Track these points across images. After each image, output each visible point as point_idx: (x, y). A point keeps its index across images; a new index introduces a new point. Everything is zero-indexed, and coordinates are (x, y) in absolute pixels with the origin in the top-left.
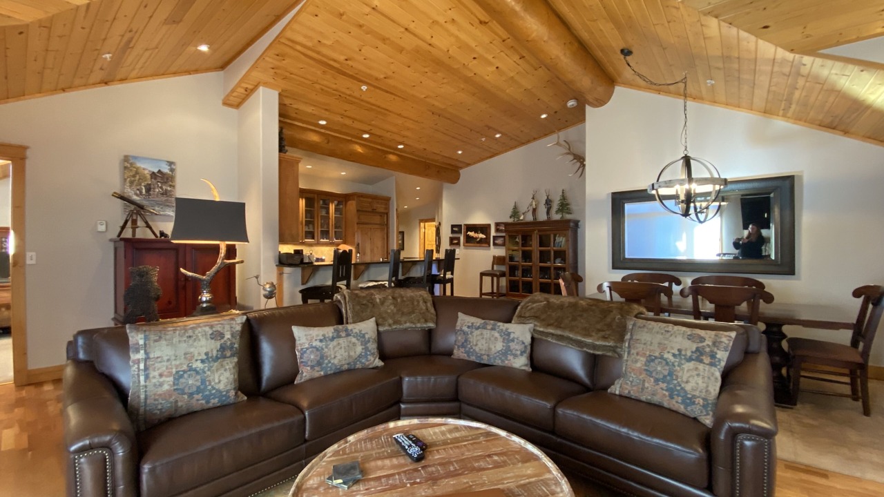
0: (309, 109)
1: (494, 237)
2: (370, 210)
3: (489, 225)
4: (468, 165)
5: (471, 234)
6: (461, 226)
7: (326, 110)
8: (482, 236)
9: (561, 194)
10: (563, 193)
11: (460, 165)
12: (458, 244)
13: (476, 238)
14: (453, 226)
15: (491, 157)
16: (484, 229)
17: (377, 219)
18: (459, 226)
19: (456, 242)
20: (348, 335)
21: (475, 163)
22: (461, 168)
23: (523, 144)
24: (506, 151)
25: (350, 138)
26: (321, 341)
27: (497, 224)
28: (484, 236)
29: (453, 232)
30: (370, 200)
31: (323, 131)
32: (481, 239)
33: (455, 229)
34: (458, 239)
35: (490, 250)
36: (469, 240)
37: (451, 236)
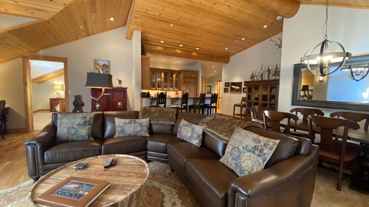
0: (155, 37)
1: (243, 88)
2: (189, 77)
3: (241, 83)
4: (234, 54)
5: (233, 87)
6: (229, 83)
7: (161, 36)
8: (238, 88)
9: (276, 66)
10: (277, 65)
11: (230, 55)
12: (228, 91)
13: (235, 89)
14: (226, 83)
15: (244, 50)
16: (239, 84)
17: (192, 80)
18: (228, 83)
19: (226, 90)
20: (135, 123)
21: (236, 53)
22: (231, 56)
23: (259, 42)
24: (251, 46)
25: (175, 47)
26: (123, 124)
27: (245, 82)
28: (239, 88)
29: (226, 86)
30: (189, 73)
31: (163, 45)
32: (238, 89)
33: (227, 85)
34: (228, 89)
35: (241, 94)
36: (232, 89)
37: (225, 87)
